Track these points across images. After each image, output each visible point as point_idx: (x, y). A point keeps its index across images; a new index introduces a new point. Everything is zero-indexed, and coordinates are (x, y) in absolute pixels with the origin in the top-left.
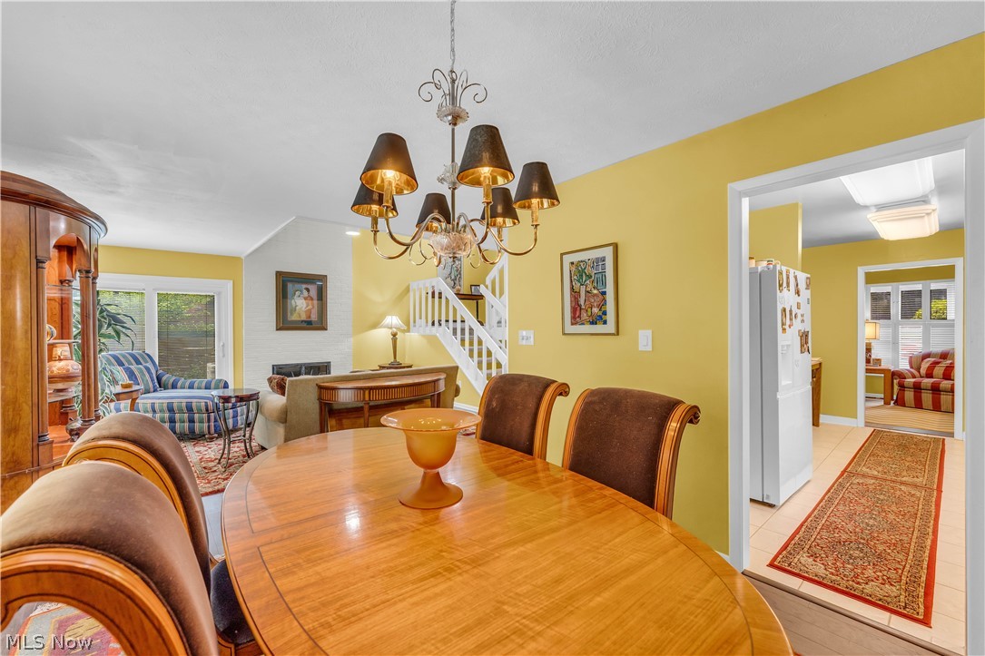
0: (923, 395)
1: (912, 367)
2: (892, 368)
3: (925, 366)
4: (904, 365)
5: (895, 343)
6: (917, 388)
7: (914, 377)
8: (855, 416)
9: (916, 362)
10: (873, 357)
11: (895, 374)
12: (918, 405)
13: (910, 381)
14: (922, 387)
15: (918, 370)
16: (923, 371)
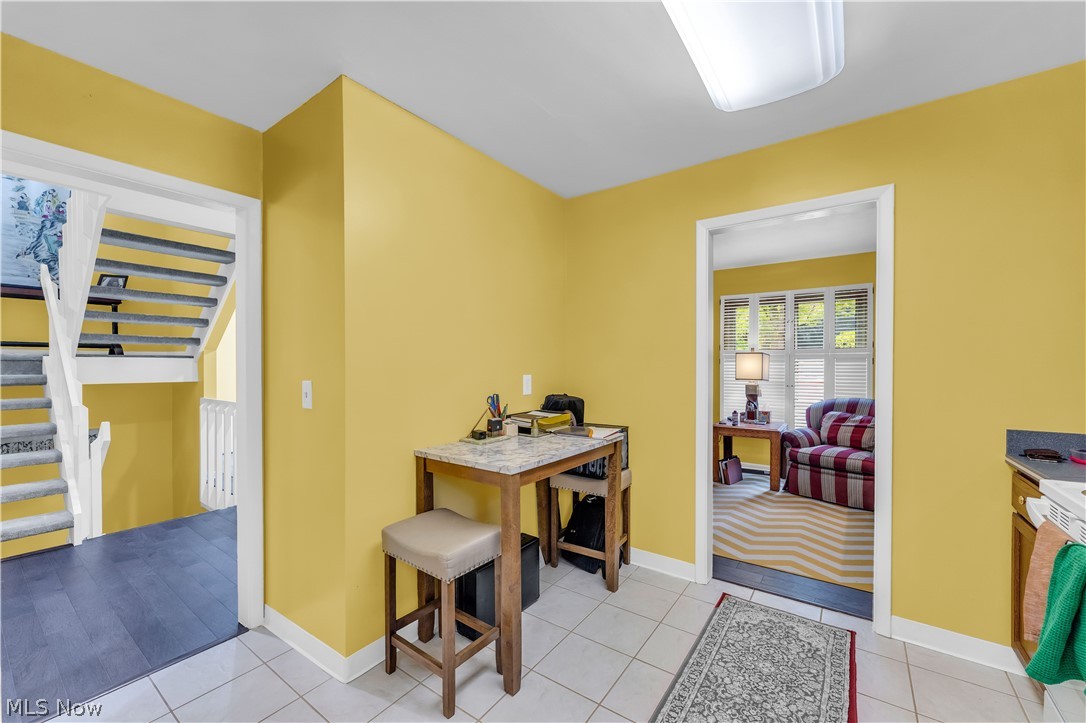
0: (823, 476)
1: (810, 426)
2: (782, 429)
3: (827, 424)
4: (799, 425)
5: (790, 386)
6: (815, 462)
7: (812, 444)
8: (691, 558)
9: (815, 416)
10: (760, 408)
11: (787, 441)
12: (816, 494)
13: (806, 451)
14: (822, 464)
15: (818, 430)
16: (824, 433)
